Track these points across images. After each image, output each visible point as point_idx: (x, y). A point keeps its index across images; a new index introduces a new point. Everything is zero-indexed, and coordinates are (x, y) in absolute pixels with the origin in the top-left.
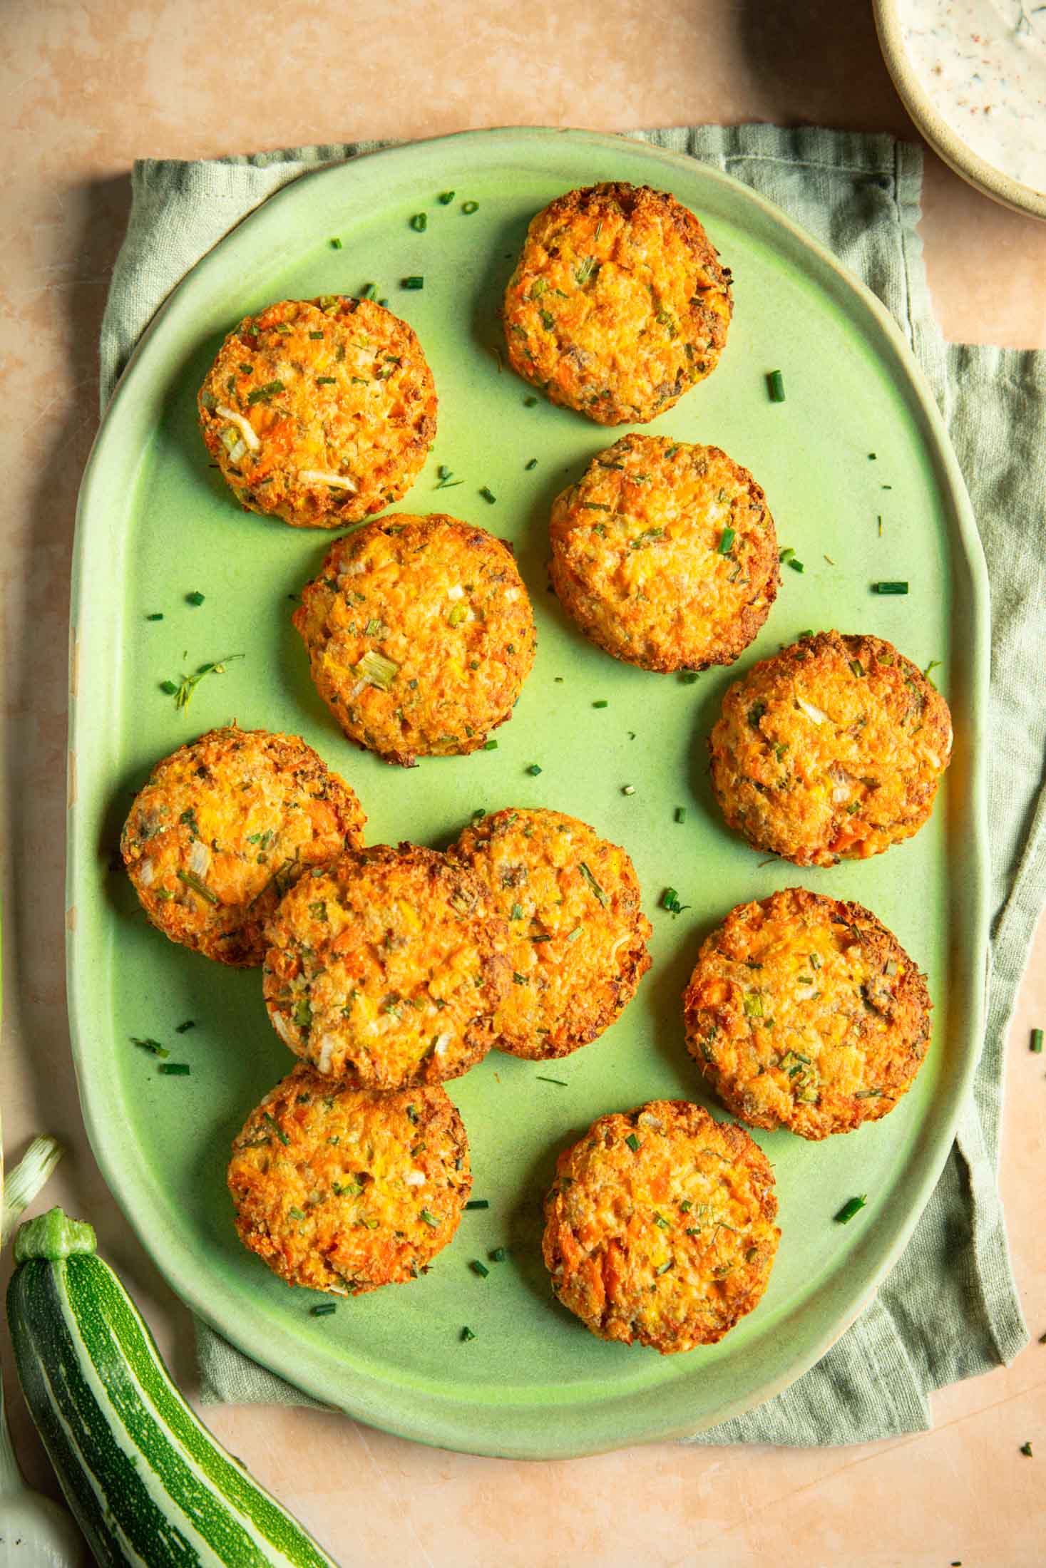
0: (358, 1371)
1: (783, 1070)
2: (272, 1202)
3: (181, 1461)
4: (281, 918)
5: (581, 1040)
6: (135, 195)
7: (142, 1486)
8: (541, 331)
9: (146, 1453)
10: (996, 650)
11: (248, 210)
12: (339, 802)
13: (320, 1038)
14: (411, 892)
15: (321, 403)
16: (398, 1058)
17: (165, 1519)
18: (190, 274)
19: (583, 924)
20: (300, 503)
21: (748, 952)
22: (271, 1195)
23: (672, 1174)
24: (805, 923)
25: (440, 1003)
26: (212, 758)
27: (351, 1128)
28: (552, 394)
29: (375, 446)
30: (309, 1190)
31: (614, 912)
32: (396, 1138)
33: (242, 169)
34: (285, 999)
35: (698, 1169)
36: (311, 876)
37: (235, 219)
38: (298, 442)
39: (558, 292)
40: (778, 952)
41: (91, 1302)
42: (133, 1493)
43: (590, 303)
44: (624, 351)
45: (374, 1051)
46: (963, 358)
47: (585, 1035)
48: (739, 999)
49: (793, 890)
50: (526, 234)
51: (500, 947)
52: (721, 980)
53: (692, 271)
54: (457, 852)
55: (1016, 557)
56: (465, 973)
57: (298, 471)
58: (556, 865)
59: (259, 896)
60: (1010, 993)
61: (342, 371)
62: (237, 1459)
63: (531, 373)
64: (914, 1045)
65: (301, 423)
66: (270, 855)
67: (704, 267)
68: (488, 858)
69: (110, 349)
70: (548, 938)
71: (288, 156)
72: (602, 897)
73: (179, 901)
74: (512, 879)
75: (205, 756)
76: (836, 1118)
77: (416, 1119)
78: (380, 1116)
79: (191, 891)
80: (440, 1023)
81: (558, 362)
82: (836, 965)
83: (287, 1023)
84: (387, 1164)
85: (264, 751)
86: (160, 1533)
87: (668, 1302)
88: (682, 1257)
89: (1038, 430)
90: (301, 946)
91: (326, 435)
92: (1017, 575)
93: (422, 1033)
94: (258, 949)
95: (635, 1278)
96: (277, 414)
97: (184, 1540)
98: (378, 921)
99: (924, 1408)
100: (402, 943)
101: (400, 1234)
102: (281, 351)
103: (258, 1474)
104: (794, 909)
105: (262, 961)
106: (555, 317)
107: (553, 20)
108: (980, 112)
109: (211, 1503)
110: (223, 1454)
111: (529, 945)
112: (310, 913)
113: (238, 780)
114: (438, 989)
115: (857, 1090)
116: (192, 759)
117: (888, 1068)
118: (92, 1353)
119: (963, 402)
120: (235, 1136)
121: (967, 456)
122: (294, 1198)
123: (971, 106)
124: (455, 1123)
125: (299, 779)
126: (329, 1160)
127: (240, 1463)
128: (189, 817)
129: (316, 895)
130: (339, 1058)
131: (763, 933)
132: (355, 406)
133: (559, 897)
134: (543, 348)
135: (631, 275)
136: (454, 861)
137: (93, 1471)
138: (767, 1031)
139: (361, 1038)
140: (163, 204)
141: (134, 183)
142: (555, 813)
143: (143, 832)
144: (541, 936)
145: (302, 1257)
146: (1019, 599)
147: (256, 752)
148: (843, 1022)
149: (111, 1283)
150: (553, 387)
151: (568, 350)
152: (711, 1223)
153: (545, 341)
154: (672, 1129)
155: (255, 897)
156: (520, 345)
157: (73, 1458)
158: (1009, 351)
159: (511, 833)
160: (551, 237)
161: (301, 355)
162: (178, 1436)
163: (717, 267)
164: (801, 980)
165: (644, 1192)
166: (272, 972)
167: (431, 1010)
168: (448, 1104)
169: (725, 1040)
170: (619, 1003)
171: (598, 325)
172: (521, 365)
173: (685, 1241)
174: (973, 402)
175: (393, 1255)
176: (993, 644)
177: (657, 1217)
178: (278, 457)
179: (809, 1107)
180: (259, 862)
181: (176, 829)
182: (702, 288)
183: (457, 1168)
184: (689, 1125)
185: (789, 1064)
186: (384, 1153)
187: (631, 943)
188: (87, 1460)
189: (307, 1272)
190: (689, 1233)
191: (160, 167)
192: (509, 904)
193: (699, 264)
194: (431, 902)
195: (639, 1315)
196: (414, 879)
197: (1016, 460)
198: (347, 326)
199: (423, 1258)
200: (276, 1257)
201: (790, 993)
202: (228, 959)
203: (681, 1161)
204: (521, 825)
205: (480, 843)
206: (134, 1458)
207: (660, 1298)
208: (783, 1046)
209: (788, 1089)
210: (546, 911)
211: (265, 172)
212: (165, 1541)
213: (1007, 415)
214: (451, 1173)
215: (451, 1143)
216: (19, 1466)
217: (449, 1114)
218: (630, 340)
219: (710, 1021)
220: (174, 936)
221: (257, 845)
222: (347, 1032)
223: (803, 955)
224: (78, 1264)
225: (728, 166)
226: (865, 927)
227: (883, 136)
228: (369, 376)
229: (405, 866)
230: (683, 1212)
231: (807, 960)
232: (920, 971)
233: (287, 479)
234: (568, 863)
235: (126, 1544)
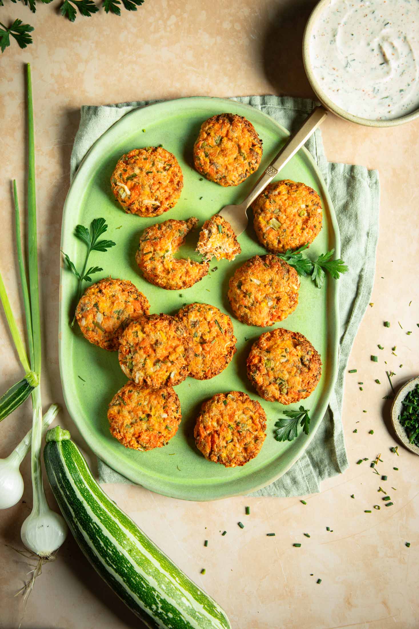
0: (147, 474)
1: (277, 383)
2: (121, 422)
3: (97, 502)
4: (124, 336)
5: (215, 374)
6: (82, 116)
7: (85, 510)
8: (204, 158)
9: (86, 500)
10: (342, 256)
11: (116, 121)
12: (142, 301)
13: (135, 373)
14: (164, 328)
15: (148, 179)
16: (159, 379)
17: (92, 520)
18: (98, 140)
19: (216, 339)
20: (144, 210)
21: (266, 348)
22: (120, 420)
23: (236, 413)
24: (284, 339)
25: (172, 362)
26: (103, 287)
27: (145, 400)
28: (208, 177)
29: (165, 191)
30: (132, 419)
31: (225, 335)
32: (159, 403)
33: (114, 109)
34: (125, 361)
35: (244, 413)
36: (133, 323)
37: (112, 124)
38: (142, 192)
39: (210, 146)
40: (275, 348)
41: (69, 454)
42: (82, 512)
43: (219, 149)
44: (230, 164)
45: (152, 377)
46: (333, 167)
47: (216, 372)
48: (264, 362)
49: (280, 329)
50: (200, 128)
51: (190, 345)
52: (258, 356)
53: (250, 140)
54: (178, 316)
55: (349, 228)
56: (180, 353)
57: (142, 201)
58: (208, 320)
59: (117, 329)
60: (346, 360)
61: (154, 169)
62: (114, 501)
63: (201, 170)
64: (316, 376)
65: (143, 186)
66: (121, 317)
67: (254, 139)
68: (187, 318)
69: (73, 163)
70: (206, 343)
71: (128, 105)
72: (222, 331)
73: (93, 331)
74: (194, 325)
75: (101, 287)
76: (292, 398)
77: (165, 398)
78: (154, 396)
79: (97, 328)
80: (172, 369)
81: (210, 167)
82: (293, 352)
83: (126, 368)
84: (156, 411)
85: (119, 285)
86: (91, 524)
87: (229, 452)
88: (235, 439)
89: (355, 189)
90: (130, 345)
91: (150, 189)
92: (349, 233)
93: (167, 371)
94: (117, 346)
95: (221, 443)
96: (135, 183)
97: (98, 526)
98: (154, 337)
99: (318, 486)
100: (161, 344)
101: (160, 433)
102: (135, 164)
103: (120, 506)
104: (280, 334)
105: (118, 349)
106: (209, 153)
107: (206, 64)
108: (336, 91)
109: (106, 515)
110: (109, 500)
111: (199, 345)
112: (133, 335)
113: (111, 294)
114: (172, 358)
115: (299, 389)
116: (97, 287)
117: (308, 383)
118: (69, 470)
119: (333, 180)
120: (110, 403)
121: (334, 196)
122: (128, 420)
123: (333, 89)
124: (177, 399)
125: (130, 294)
126: (138, 410)
127: (115, 503)
128: (96, 305)
129: (135, 329)
130: (141, 379)
131: (271, 342)
132: (159, 180)
133: (209, 330)
134: (205, 163)
135: (232, 141)
136: (177, 319)
137: (70, 505)
138: (272, 372)
139: (148, 373)
140: (90, 119)
141: (81, 112)
142: (208, 305)
143: (82, 310)
144: (203, 342)
145: (130, 439)
146: (349, 240)
147: (117, 285)
148: (295, 369)
149: (75, 449)
150: (208, 175)
151: (212, 164)
152: (245, 430)
153: (206, 161)
154: (237, 400)
155: (116, 329)
156: (198, 162)
157: (64, 501)
158: (347, 165)
159: (194, 311)
160: (208, 130)
161: (141, 165)
162: (96, 495)
163: (258, 139)
164: (282, 356)
165: (226, 418)
166: (121, 352)
167: (169, 364)
168: (174, 393)
169: (259, 374)
170: (227, 363)
171: (222, 156)
172: (199, 168)
173: (237, 434)
174: (336, 180)
175: (158, 439)
176: (341, 254)
177: (229, 426)
178: (136, 196)
179: (284, 395)
180: (117, 319)
181: (92, 309)
182: (253, 145)
183: (177, 413)
184: (243, 400)
185: (278, 381)
186: (155, 408)
187: (230, 344)
188: (68, 502)
189: (131, 444)
190: (239, 432)
191: (89, 108)
192: (193, 332)
193: (253, 138)
194: (170, 331)
195: (221, 454)
196: (164, 325)
197: (348, 198)
198: (155, 155)
199: (166, 440)
200: (122, 439)
201: (279, 360)
202: (108, 348)
203: (239, 410)
204: (197, 308)
205: (185, 314)
206: (82, 501)
207: (227, 450)
208: (277, 376)
209: (278, 389)
210: (205, 335)
211: (121, 109)
212: (92, 526)
213: (345, 185)
214: (175, 414)
215: (175, 405)
216: (48, 504)
217: (175, 396)
218: (231, 161)
219: (255, 368)
220: (91, 341)
221: (117, 314)
222: (144, 371)
223: (283, 348)
224: (65, 443)
225: (262, 108)
226: (302, 340)
227: (309, 100)
228: (162, 170)
229: (161, 321)
230: (237, 425)
231: (284, 350)
232: (319, 354)
233: (139, 203)
234: (211, 320)
235: (81, 528)
